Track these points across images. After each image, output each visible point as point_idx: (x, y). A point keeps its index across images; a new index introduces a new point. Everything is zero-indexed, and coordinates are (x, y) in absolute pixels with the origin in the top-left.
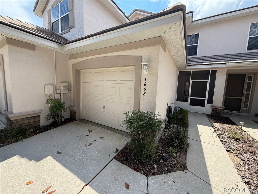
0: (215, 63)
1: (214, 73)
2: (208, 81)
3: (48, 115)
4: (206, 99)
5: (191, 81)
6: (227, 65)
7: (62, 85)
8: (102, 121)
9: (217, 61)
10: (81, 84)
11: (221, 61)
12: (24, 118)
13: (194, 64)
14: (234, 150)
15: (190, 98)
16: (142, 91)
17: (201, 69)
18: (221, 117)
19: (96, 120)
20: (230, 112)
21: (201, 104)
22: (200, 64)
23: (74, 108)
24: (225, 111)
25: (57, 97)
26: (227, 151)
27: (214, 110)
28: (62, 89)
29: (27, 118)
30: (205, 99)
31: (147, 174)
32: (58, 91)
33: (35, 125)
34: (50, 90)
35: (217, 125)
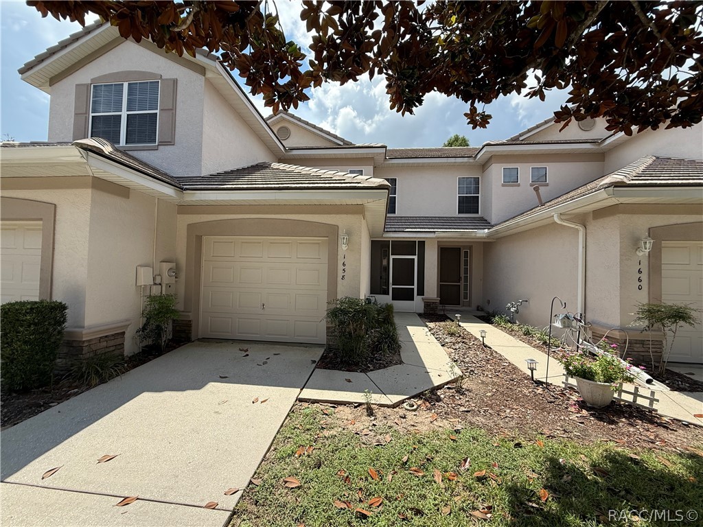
0: (421, 230)
1: (422, 244)
2: (416, 258)
3: (137, 332)
4: (415, 287)
5: (392, 257)
6: (436, 235)
7: (166, 266)
8: (257, 334)
9: (425, 228)
10: (203, 263)
11: (429, 228)
12: (101, 338)
13: (394, 230)
15: (391, 287)
16: (340, 274)
17: (403, 238)
18: (437, 315)
19: (241, 333)
20: (448, 307)
21: (408, 296)
22: (403, 230)
23: (190, 314)
24: (440, 307)
25: (156, 291)
26: (442, 346)
27: (428, 304)
28: (165, 274)
29: (106, 336)
30: (413, 289)
31: (365, 371)
32: (158, 281)
33: (117, 352)
34: (146, 278)
35: (431, 325)
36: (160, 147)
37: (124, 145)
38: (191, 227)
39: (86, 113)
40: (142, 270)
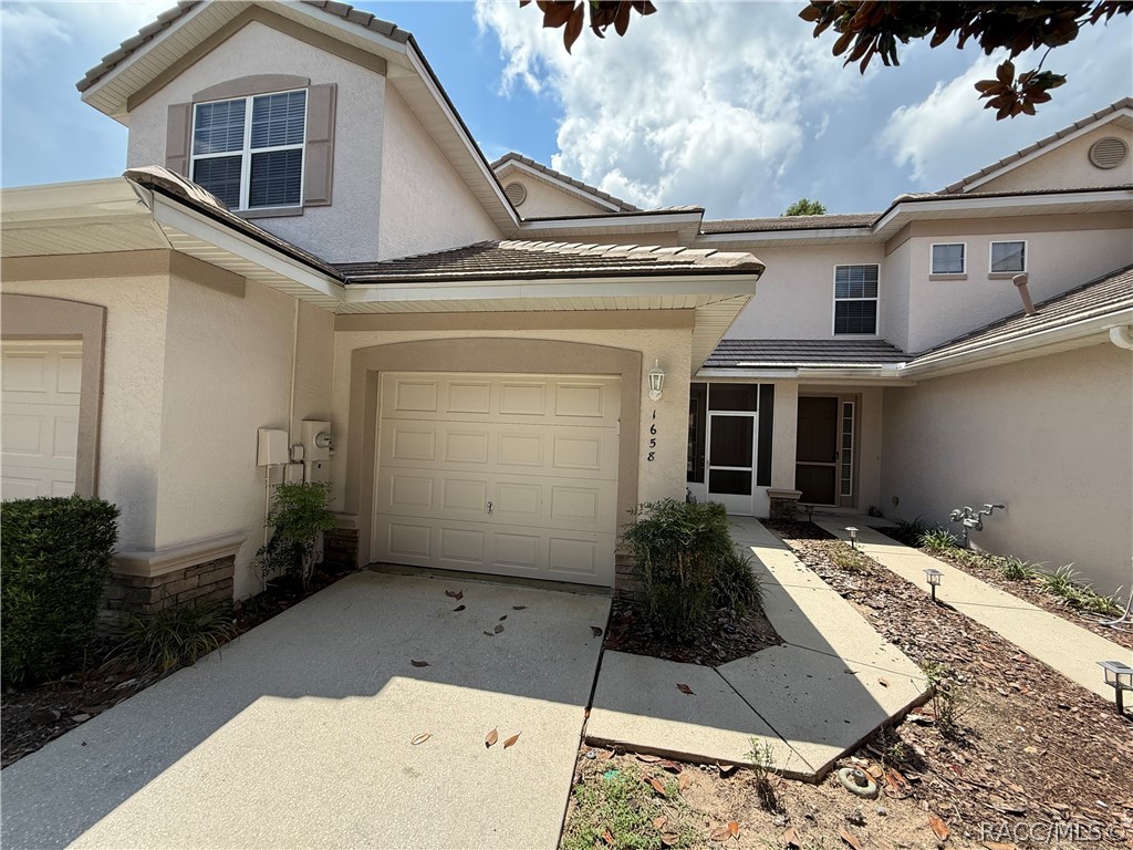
0: (770, 364)
1: (768, 390)
2: (755, 415)
3: (258, 553)
4: (754, 469)
5: (710, 414)
6: (800, 373)
7: (312, 428)
8: (477, 560)
9: (775, 361)
10: (380, 423)
11: (784, 361)
12: (187, 569)
13: (716, 363)
14: (854, 592)
15: (708, 468)
16: (645, 449)
17: (734, 378)
18: (796, 523)
19: (449, 557)
20: (818, 507)
21: (740, 485)
22: (733, 363)
23: (355, 518)
24: (802, 507)
25: (293, 476)
26: (844, 596)
27: (777, 502)
28: (312, 443)
29: (198, 566)
30: (750, 472)
32: (298, 456)
33: (220, 595)
34: (275, 450)
35: (795, 544)
36: (307, 211)
37: (247, 209)
38: (358, 354)
39: (185, 156)
40: (267, 436)
